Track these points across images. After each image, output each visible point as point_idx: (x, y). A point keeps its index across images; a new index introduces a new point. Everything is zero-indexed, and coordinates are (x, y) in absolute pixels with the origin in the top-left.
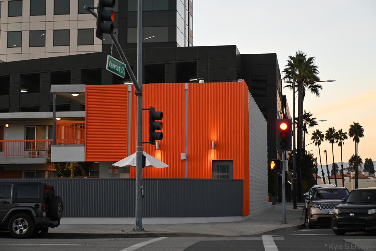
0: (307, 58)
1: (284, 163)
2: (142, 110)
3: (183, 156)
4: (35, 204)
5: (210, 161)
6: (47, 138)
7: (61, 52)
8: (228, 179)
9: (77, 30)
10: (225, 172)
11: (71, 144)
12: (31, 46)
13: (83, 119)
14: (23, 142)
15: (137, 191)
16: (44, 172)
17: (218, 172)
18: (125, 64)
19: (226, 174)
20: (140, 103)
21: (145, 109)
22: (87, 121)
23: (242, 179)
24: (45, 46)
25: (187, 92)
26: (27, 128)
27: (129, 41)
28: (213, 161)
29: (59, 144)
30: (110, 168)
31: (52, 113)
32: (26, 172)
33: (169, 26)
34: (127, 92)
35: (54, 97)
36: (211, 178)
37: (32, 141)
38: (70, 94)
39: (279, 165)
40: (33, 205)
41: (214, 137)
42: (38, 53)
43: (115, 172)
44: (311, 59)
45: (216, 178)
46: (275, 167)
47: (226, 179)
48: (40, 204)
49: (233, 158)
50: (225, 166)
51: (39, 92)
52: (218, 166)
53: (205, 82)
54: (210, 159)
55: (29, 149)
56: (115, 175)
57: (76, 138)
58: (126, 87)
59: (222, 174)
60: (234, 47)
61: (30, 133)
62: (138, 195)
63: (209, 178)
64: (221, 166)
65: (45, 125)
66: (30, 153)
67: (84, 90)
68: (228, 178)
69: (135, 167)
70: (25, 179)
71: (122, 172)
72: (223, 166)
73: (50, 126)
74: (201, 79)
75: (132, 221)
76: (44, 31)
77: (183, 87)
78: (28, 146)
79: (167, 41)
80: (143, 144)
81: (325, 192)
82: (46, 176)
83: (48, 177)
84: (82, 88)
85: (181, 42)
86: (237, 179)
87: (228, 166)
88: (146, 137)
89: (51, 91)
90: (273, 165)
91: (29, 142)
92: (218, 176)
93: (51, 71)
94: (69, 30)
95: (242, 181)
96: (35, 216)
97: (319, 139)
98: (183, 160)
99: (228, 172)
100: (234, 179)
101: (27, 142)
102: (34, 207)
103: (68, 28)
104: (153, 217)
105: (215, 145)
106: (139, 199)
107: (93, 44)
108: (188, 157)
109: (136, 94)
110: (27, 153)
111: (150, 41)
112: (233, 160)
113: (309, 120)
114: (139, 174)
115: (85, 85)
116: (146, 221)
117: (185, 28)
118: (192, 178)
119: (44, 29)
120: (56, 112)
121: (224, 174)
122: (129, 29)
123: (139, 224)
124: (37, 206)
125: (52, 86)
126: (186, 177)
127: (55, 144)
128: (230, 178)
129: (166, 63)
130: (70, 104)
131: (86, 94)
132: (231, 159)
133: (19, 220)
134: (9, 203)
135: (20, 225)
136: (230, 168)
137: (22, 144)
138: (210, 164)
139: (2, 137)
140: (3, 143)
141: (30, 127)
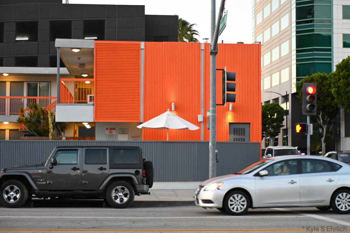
1: (309, 127)
2: (216, 70)
3: (200, 118)
4: (135, 170)
5: (227, 123)
8: (244, 142)
10: (242, 135)
17: (234, 135)
19: (243, 137)
20: (214, 63)
23: (259, 142)
28: (230, 123)
30: (107, 129)
31: (56, 69)
35: (59, 51)
38: (71, 50)
39: (304, 128)
40: (133, 171)
45: (232, 141)
46: (300, 131)
47: (243, 142)
48: (141, 170)
49: (250, 121)
50: (242, 129)
52: (234, 129)
54: (227, 121)
58: (139, 45)
59: (238, 137)
60: (142, 7)
63: (225, 141)
64: (237, 129)
68: (244, 140)
72: (239, 129)
86: (254, 141)
87: (244, 129)
90: (298, 128)
92: (234, 139)
95: (260, 144)
96: (137, 183)
98: (199, 122)
99: (244, 135)
100: (251, 141)
102: (134, 173)
106: (213, 164)
108: (205, 119)
121: (240, 137)
124: (137, 173)
125: (57, 40)
126: (202, 139)
127: (59, 103)
128: (246, 141)
131: (95, 50)
132: (248, 122)
133: (119, 187)
134: (105, 169)
135: (120, 194)
136: (246, 130)
138: (227, 126)
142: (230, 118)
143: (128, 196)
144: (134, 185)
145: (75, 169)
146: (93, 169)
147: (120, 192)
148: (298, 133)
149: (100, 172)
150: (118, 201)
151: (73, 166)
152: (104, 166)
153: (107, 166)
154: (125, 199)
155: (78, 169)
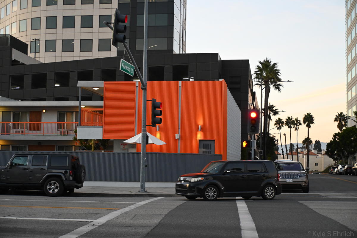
0: (272, 63)
1: (253, 143)
2: (146, 100)
3: (177, 136)
4: (65, 170)
6: (74, 121)
7: (86, 56)
9: (98, 40)
11: (93, 126)
12: (63, 51)
13: (101, 107)
14: (56, 124)
15: (141, 162)
16: (72, 147)
17: (203, 148)
18: (134, 65)
19: (209, 150)
20: (145, 96)
21: (149, 100)
22: (105, 109)
23: (221, 154)
24: (74, 51)
25: (180, 88)
26: (60, 114)
27: (137, 49)
28: (199, 140)
29: (84, 125)
30: (122, 144)
31: (78, 102)
32: (58, 147)
33: (168, 38)
34: (136, 87)
35: (80, 90)
36: (198, 153)
37: (63, 123)
39: (249, 144)
40: (63, 171)
41: (200, 122)
42: (68, 57)
43: (125, 148)
44: (275, 64)
45: (202, 153)
46: (246, 146)
47: (209, 154)
48: (68, 171)
49: (215, 138)
50: (209, 144)
51: (68, 86)
52: (203, 144)
53: (194, 80)
54: (197, 139)
55: (60, 129)
56: (125, 149)
57: (96, 121)
58: (135, 83)
59: (206, 150)
60: (217, 54)
61: (61, 117)
62: (143, 165)
63: (196, 153)
64: (205, 144)
65: (73, 111)
66: (61, 132)
67: (103, 85)
68: (210, 153)
69: (141, 144)
70: (57, 152)
71: (130, 148)
72: (207, 144)
73: (77, 112)
74: (192, 78)
75: (138, 185)
76: (73, 40)
77: (178, 84)
78: (60, 127)
79: (166, 49)
80: (147, 127)
81: (284, 165)
82: (73, 150)
83: (75, 151)
84: (101, 83)
85: (177, 50)
86: (218, 154)
87: (211, 144)
88: (149, 121)
89: (78, 85)
90: (245, 144)
91: (61, 124)
92: (203, 152)
93: (78, 70)
94: (92, 39)
95: (221, 155)
96: (65, 180)
97: (280, 125)
98: (177, 139)
99: (210, 149)
100: (215, 154)
101: (59, 124)
103: (91, 38)
104: (154, 182)
105: (201, 129)
106: (143, 168)
107: (110, 51)
108: (181, 137)
109: (142, 89)
110: (59, 132)
111: (154, 49)
112: (214, 140)
113: (273, 111)
114: (143, 149)
115: (103, 82)
116: (148, 185)
117: (180, 40)
118: (183, 153)
119: (73, 39)
120: (82, 102)
121: (208, 150)
122: (137, 39)
123: (142, 187)
124: (66, 172)
125: (79, 81)
126: (179, 152)
127: (80, 126)
128: (212, 153)
129: (165, 65)
130: (92, 96)
131: (104, 88)
132: (213, 139)
133: (52, 182)
134: (45, 169)
135: (53, 187)
136: (212, 146)
137: (56, 126)
138: (197, 142)
139: (40, 120)
140: (40, 124)
141: (62, 113)
142: (199, 136)
143: (58, 189)
144: (62, 180)
145: (25, 169)
147: (53, 186)
148: (244, 147)
150: (51, 192)
152: (44, 167)
153: (46, 167)
154: (56, 190)
155: (27, 169)
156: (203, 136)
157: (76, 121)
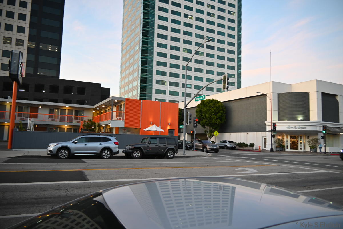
8: (172, 136)
17: (170, 133)
22: (126, 112)
25: (161, 105)
30: (123, 130)
34: (141, 103)
38: (114, 101)
41: (169, 121)
52: (170, 131)
58: (140, 101)
60: (100, 84)
61: (51, 112)
63: (167, 135)
71: (127, 132)
77: (160, 103)
92: (170, 135)
99: (172, 134)
100: (174, 136)
101: (50, 115)
110: (50, 120)
124: (175, 147)
131: (126, 101)
132: (174, 129)
133: (170, 152)
136: (173, 132)
137: (48, 116)
138: (168, 130)
139: (37, 112)
140: (37, 114)
141: (51, 109)
142: (169, 128)
144: (174, 151)
145: (156, 145)
146: (162, 145)
147: (170, 154)
149: (164, 146)
150: (170, 156)
151: (156, 144)
152: (165, 144)
153: (166, 144)
154: (172, 156)
155: (157, 145)
156: (170, 127)
157: (60, 114)
